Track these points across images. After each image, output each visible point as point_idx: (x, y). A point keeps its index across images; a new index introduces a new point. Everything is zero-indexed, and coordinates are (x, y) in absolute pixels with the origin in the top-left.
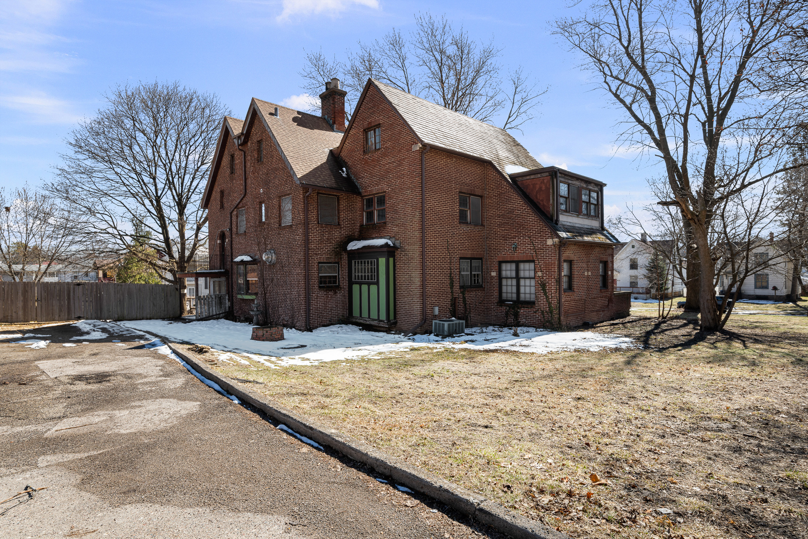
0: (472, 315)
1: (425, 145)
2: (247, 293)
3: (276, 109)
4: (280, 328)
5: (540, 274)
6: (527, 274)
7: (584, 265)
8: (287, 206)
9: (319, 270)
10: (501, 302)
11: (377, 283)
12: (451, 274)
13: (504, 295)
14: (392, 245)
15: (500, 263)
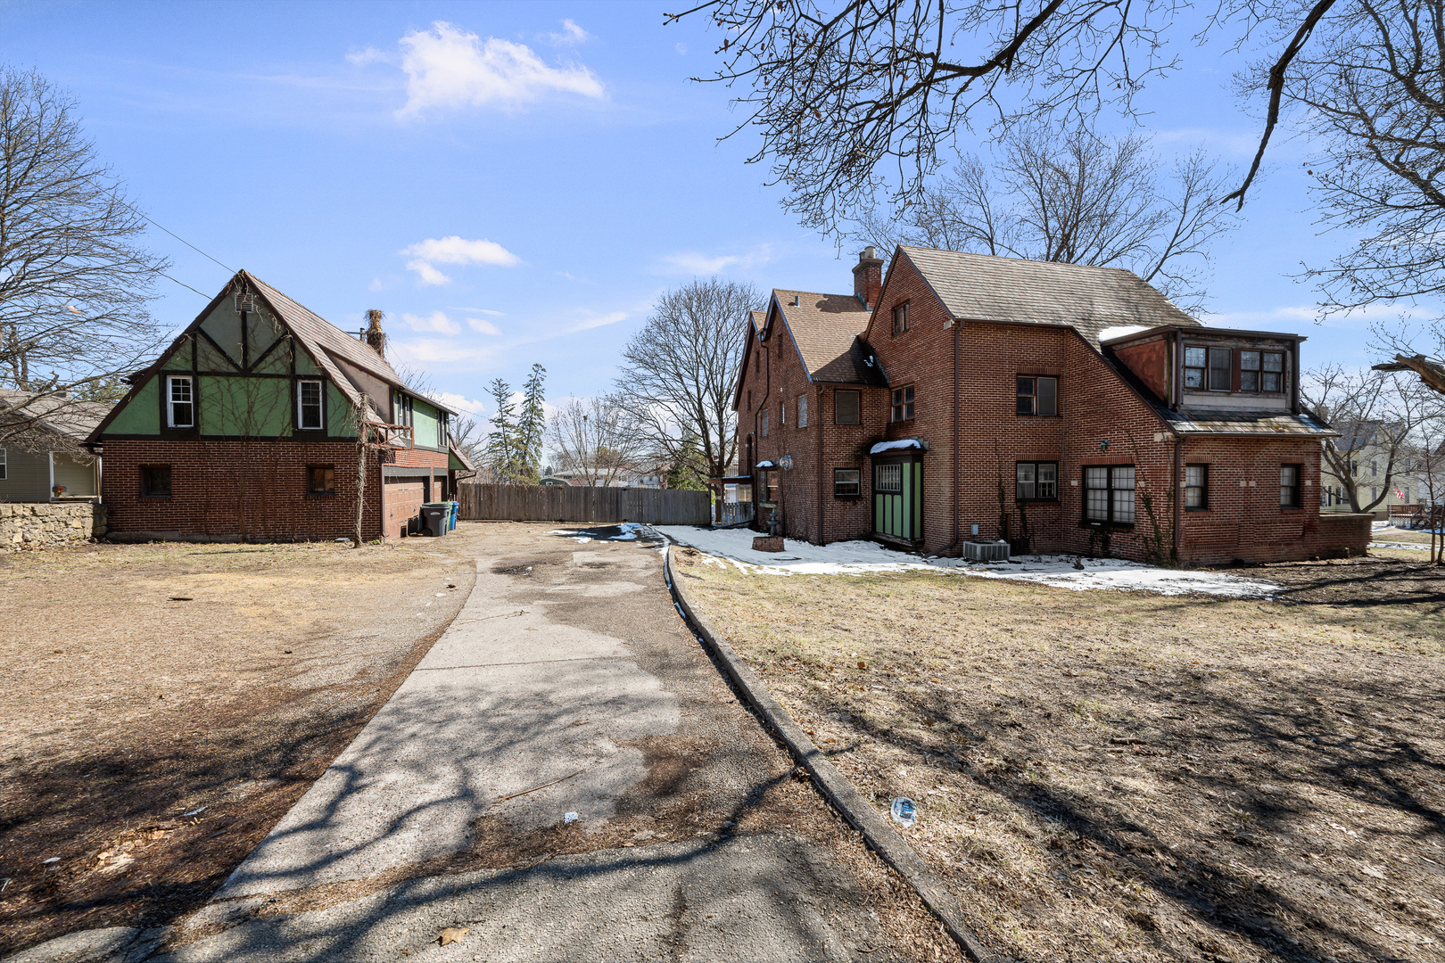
0: (1037, 538)
1: (958, 321)
2: (768, 502)
3: (797, 298)
4: (780, 538)
5: (1142, 484)
6: (1124, 484)
7: (1241, 471)
8: (804, 406)
9: (835, 477)
10: (1085, 522)
11: (901, 493)
12: (1000, 483)
13: (1091, 513)
14: (919, 447)
15: (1085, 468)
